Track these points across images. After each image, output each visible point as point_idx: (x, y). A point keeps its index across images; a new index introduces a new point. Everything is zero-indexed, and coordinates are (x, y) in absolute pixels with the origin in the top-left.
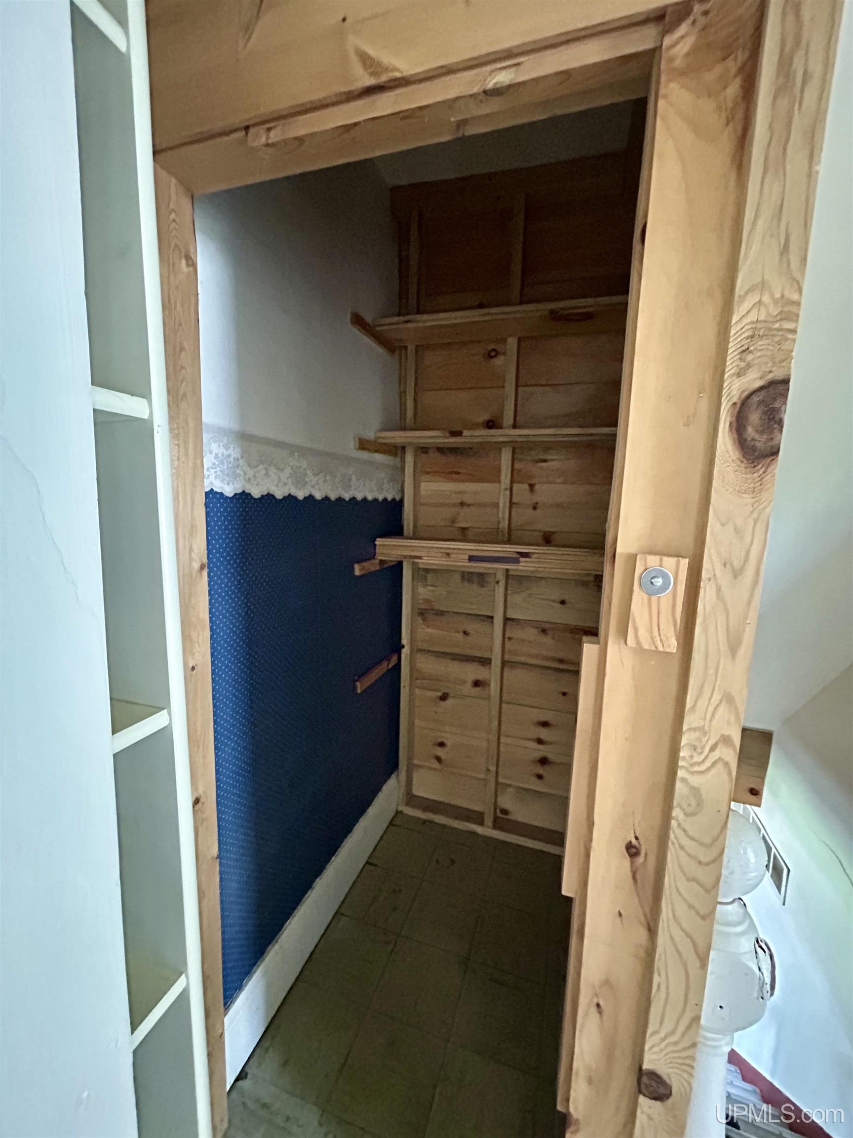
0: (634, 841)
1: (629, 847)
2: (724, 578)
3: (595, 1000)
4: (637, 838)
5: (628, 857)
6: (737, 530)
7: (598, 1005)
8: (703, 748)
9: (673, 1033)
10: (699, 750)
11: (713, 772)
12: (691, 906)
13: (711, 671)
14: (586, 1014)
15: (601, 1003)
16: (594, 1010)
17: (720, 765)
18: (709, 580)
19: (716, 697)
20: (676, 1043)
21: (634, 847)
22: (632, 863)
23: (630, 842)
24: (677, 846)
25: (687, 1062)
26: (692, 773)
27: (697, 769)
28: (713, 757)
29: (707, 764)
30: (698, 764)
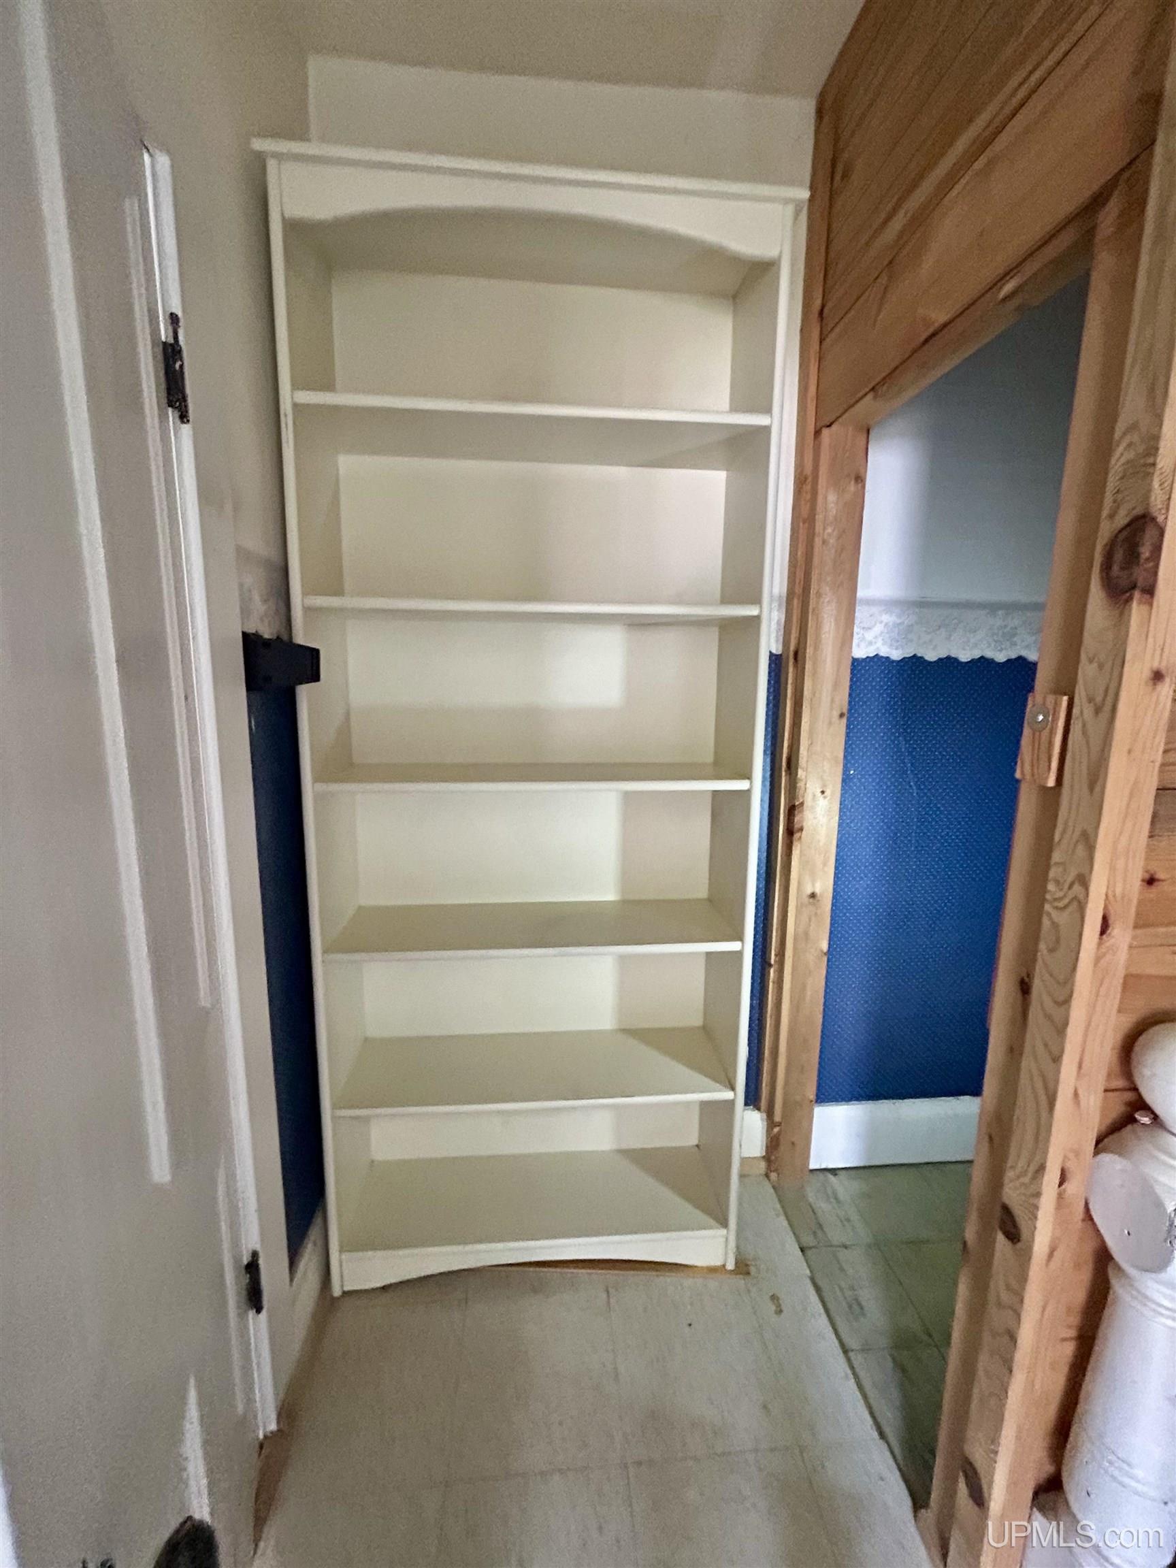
0: (1026, 978)
1: (1021, 981)
4: (1028, 975)
5: (1021, 994)
6: (1101, 667)
8: (1064, 883)
9: (1025, 1173)
10: (1061, 886)
11: (1070, 909)
12: (1046, 1045)
13: (1074, 807)
17: (1075, 903)
18: (1077, 718)
19: (1077, 833)
20: (1027, 1186)
21: (1026, 984)
22: (1024, 1000)
23: (1023, 978)
24: (1040, 980)
25: (1033, 1210)
26: (1057, 908)
27: (1056, 904)
28: (1071, 895)
29: (1066, 901)
30: (1060, 899)
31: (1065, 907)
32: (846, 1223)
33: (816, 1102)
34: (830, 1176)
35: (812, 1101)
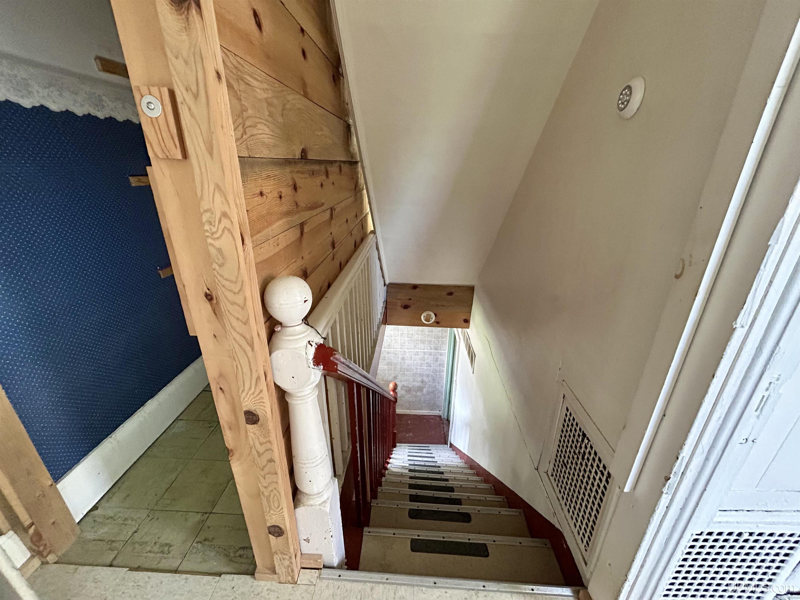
0: (208, 291)
1: (207, 295)
2: (189, 99)
3: (219, 386)
4: (209, 289)
5: (208, 302)
6: (186, 62)
7: (221, 389)
8: (215, 222)
9: (250, 388)
10: (213, 224)
11: (224, 236)
12: (238, 319)
13: (203, 170)
14: (217, 394)
15: (222, 387)
16: (220, 391)
17: (226, 231)
18: (182, 103)
19: (212, 187)
20: (254, 393)
21: (209, 295)
22: (211, 305)
23: (206, 293)
24: (221, 286)
25: (261, 401)
26: (214, 239)
27: (215, 236)
28: (222, 227)
29: (220, 232)
30: (215, 233)
31: (221, 235)
32: (125, 522)
33: (55, 482)
34: (96, 512)
35: (52, 485)
